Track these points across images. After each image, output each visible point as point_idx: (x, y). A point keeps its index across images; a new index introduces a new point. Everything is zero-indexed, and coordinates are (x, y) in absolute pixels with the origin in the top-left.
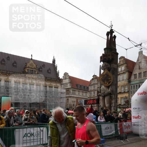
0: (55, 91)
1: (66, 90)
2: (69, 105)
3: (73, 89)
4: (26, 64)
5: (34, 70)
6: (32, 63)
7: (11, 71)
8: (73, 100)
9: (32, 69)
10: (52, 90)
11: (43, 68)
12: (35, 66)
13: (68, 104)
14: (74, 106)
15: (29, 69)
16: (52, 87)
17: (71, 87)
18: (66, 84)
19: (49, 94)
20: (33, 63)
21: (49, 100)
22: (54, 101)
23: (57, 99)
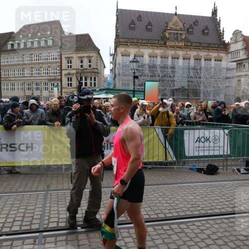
0: (215, 67)
1: (237, 64)
2: (241, 91)
4: (167, 23)
5: (179, 32)
6: (176, 21)
7: (143, 38)
9: (176, 32)
10: (211, 64)
11: (195, 27)
12: (181, 25)
13: (239, 90)
15: (172, 31)
16: (210, 60)
17: (246, 57)
18: (237, 51)
19: (204, 73)
20: (178, 20)
21: (204, 83)
22: (214, 84)
23: (219, 81)
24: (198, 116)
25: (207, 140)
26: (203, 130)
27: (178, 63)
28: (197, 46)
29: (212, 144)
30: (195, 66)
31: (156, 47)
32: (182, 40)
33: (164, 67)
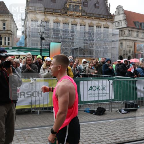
0: (104, 32)
1: (120, 31)
2: (123, 51)
3: (129, 29)
5: (77, 4)
7: (49, 8)
8: (129, 45)
9: (75, 4)
10: (101, 30)
11: (89, 2)
13: (121, 50)
14: (129, 53)
15: (71, 4)
16: (101, 27)
17: (126, 26)
18: (120, 22)
19: (96, 37)
21: (96, 45)
22: (103, 45)
23: (107, 43)
24: (91, 70)
25: (98, 88)
26: (94, 81)
27: (76, 28)
28: (90, 16)
29: (101, 92)
30: (89, 31)
31: (59, 16)
32: (80, 11)
33: (65, 31)
